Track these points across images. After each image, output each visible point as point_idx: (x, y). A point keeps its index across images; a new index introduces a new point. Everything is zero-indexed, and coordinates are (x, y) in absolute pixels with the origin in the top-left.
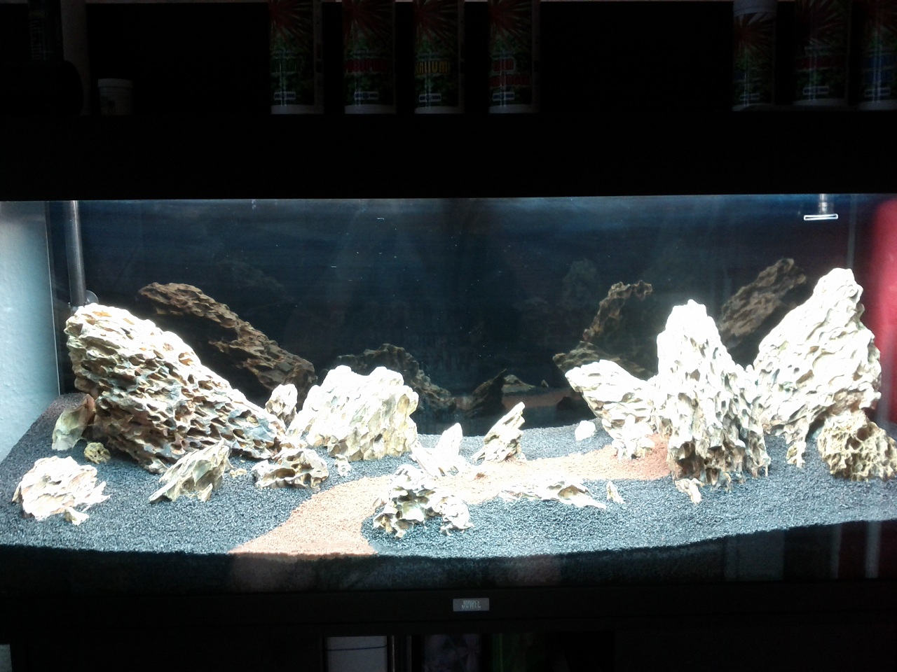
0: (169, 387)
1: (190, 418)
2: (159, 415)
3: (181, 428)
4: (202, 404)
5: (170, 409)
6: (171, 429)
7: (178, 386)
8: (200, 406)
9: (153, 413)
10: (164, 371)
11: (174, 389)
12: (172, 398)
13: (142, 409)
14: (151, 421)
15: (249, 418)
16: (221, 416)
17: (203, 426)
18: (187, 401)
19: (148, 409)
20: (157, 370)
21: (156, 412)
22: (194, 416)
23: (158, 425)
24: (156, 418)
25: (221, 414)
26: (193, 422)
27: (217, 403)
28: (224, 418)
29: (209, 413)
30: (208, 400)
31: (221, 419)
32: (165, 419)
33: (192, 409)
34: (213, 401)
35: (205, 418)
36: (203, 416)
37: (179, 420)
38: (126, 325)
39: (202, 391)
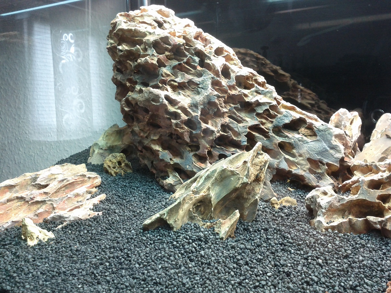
0: (197, 80)
1: (220, 121)
2: (179, 111)
3: (207, 132)
4: (238, 106)
5: (194, 106)
6: (194, 132)
7: (207, 78)
8: (235, 108)
9: (171, 109)
10: (194, 61)
11: (203, 81)
12: (199, 93)
13: (159, 102)
14: (170, 119)
15: (303, 130)
16: (263, 124)
17: (238, 134)
18: (219, 97)
19: (166, 102)
20: (185, 60)
21: (177, 107)
22: (227, 120)
23: (177, 125)
24: (176, 116)
25: (264, 121)
26: (224, 127)
27: (258, 104)
28: (268, 126)
29: (247, 119)
30: (247, 100)
31: (262, 127)
32: (186, 118)
33: (225, 110)
34: (253, 100)
35: (241, 125)
36: (239, 122)
37: (207, 123)
38: (160, 18)
39: (239, 89)
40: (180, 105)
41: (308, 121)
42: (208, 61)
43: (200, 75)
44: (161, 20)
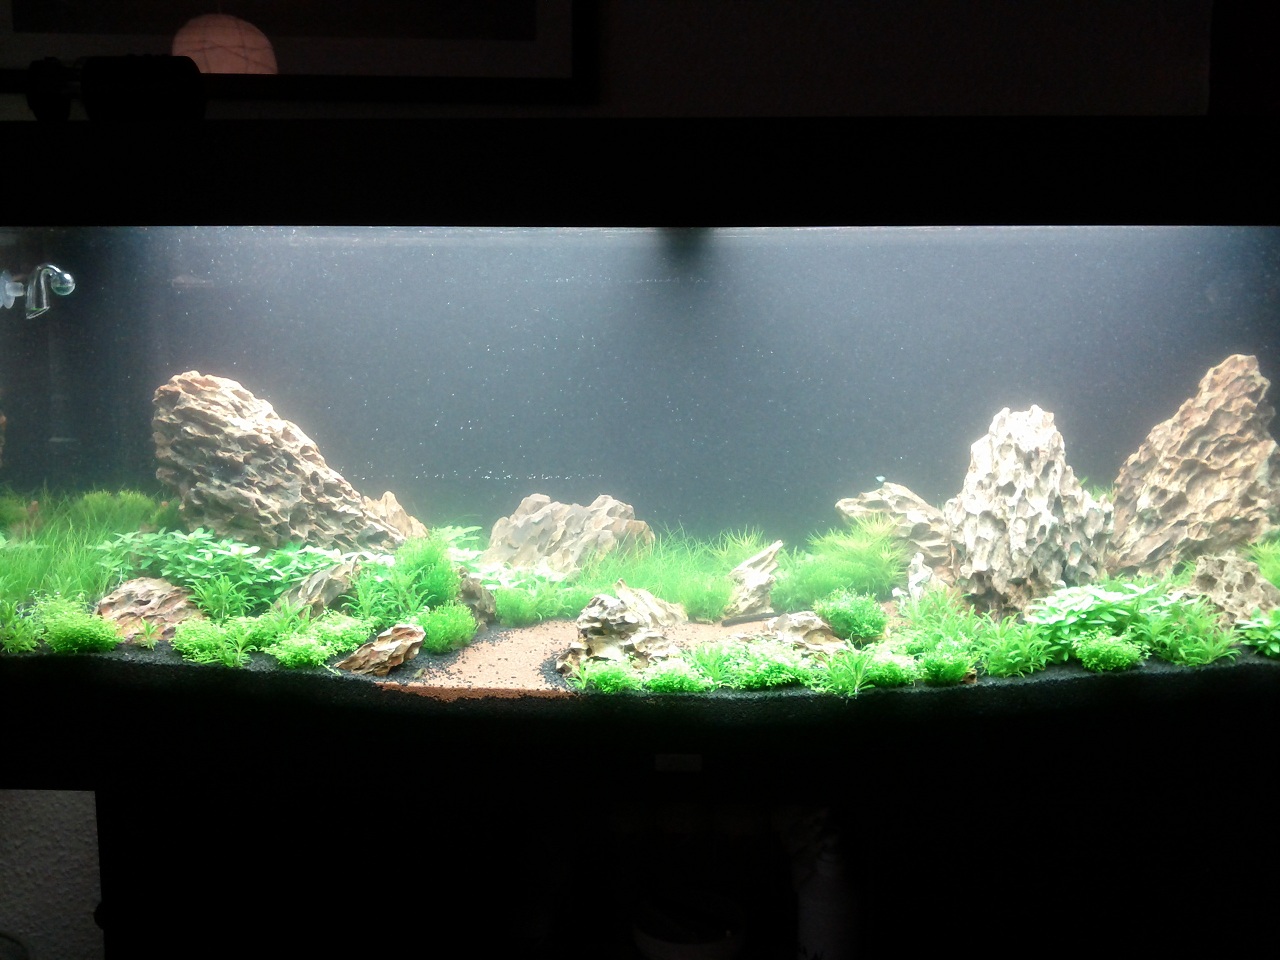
0: (286, 484)
1: (307, 528)
2: (270, 516)
3: (296, 538)
6: (283, 537)
8: (322, 515)
9: (263, 513)
10: (283, 464)
11: (293, 487)
12: (288, 498)
13: (249, 504)
14: (259, 522)
16: (348, 534)
17: (323, 541)
18: (308, 504)
19: (256, 506)
20: (272, 460)
23: (266, 529)
26: (311, 535)
29: (334, 528)
30: (334, 509)
31: (348, 537)
32: (277, 523)
33: (313, 517)
34: (341, 510)
35: (327, 533)
36: (325, 529)
37: (294, 529)
38: (237, 400)
39: (327, 497)
40: (271, 510)
41: (391, 534)
42: (297, 466)
43: (288, 479)
44: (239, 404)
